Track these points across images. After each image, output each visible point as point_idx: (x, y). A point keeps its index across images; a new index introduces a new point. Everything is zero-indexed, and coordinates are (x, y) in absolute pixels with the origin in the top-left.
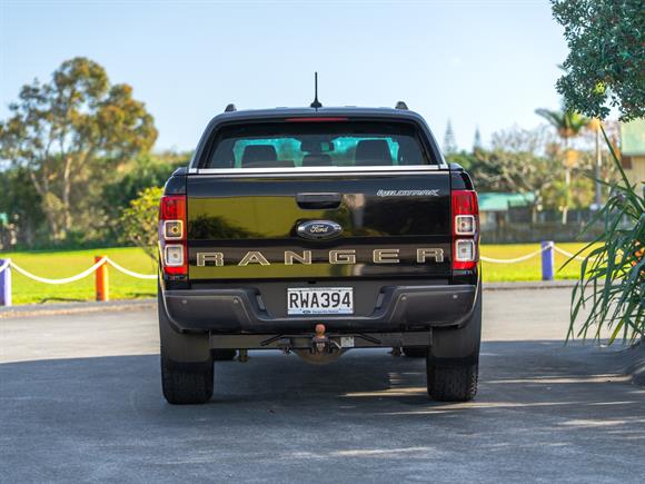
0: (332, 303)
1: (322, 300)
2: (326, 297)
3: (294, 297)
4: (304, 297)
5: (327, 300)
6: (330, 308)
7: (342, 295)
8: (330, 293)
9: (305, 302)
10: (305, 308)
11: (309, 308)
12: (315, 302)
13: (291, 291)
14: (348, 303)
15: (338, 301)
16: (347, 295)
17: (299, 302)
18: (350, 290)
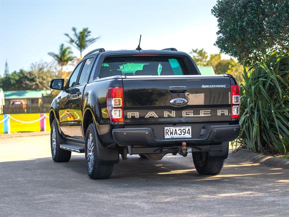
0: (183, 133)
1: (179, 132)
2: (180, 131)
3: (167, 131)
4: (171, 131)
5: (181, 132)
6: (182, 135)
7: (187, 130)
8: (182, 129)
9: (172, 133)
10: (172, 136)
11: (173, 136)
12: (176, 133)
13: (166, 128)
14: (189, 133)
15: (185, 132)
16: (189, 129)
17: (169, 133)
18: (190, 128)
